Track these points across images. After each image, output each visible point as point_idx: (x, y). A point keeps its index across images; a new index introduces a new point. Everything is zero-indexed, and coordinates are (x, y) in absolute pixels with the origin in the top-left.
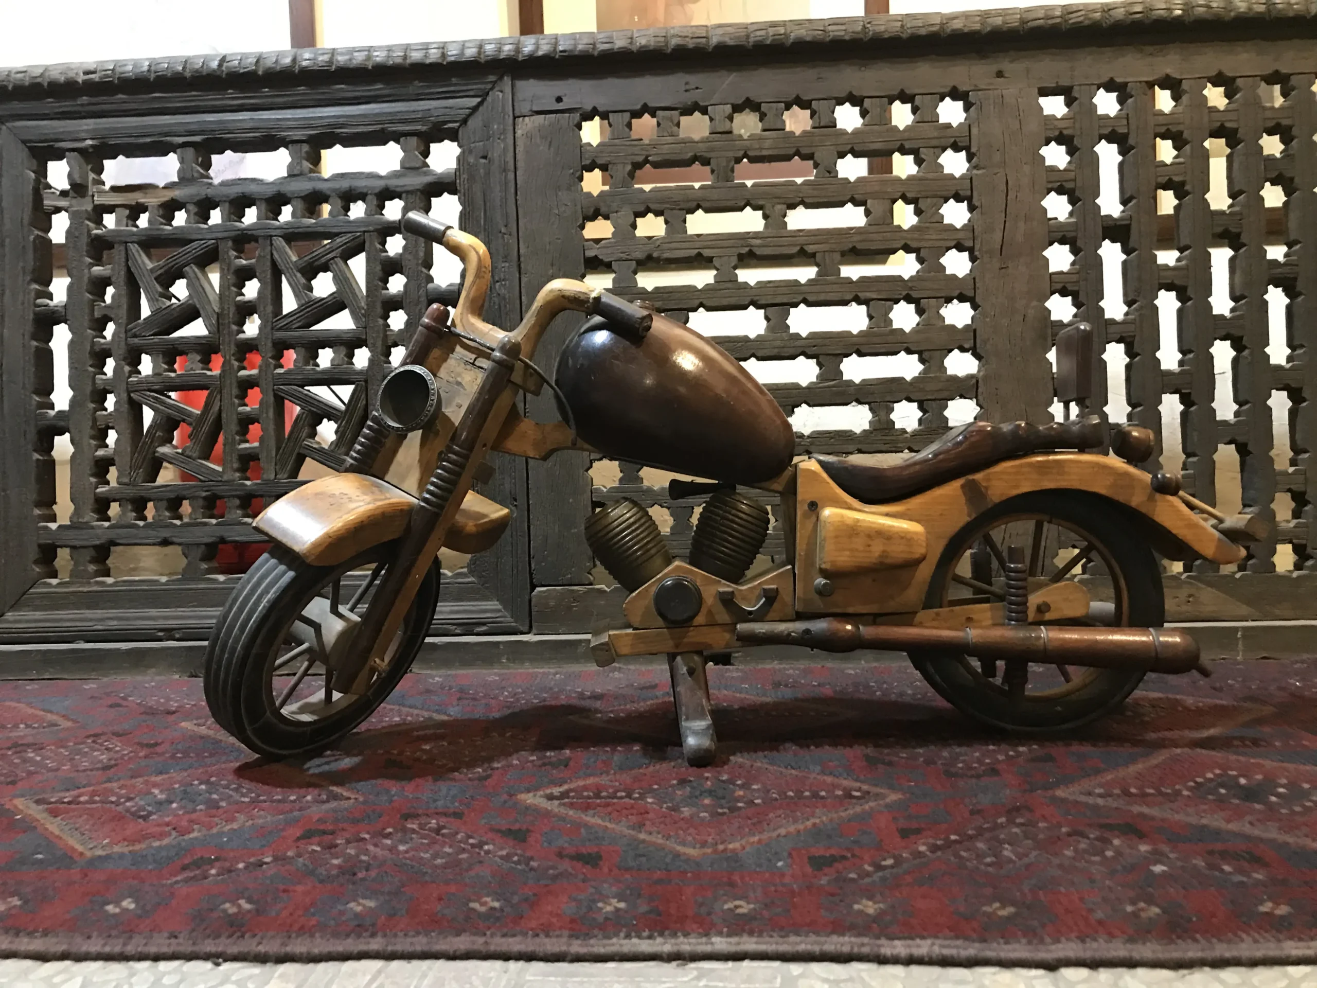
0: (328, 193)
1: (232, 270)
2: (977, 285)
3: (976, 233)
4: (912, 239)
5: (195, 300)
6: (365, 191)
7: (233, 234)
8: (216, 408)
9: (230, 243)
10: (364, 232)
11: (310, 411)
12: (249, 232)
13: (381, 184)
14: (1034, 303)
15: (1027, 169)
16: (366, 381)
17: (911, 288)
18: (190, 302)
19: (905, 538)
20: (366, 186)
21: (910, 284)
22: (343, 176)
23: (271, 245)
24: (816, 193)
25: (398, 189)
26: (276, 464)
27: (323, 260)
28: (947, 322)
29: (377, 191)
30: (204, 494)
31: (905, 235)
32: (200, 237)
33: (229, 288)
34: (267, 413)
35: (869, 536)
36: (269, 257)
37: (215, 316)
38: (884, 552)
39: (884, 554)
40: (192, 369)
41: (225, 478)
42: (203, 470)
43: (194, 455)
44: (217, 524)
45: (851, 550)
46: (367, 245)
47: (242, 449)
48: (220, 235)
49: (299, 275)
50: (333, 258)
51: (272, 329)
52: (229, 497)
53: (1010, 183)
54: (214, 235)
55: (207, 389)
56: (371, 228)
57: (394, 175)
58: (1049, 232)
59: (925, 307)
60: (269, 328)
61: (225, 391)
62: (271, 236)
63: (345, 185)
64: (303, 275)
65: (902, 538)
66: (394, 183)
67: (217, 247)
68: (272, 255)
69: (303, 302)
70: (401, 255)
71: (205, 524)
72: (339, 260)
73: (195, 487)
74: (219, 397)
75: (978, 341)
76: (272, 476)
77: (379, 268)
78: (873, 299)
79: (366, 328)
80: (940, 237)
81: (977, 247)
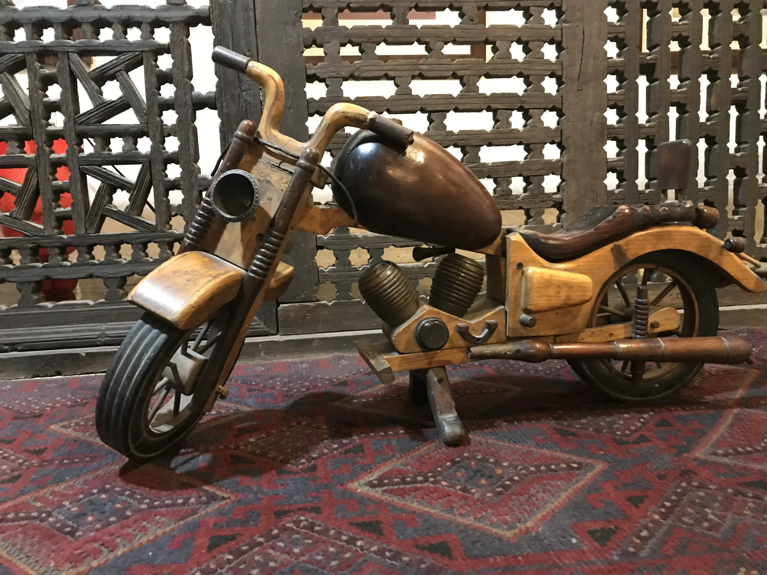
0: (111, 20)
1: (38, 78)
2: (564, 101)
3: (564, 66)
4: (525, 69)
5: (10, 100)
6: (141, 20)
7: (37, 49)
8: (34, 182)
9: (35, 57)
10: (142, 51)
11: (108, 184)
12: (50, 49)
13: (153, 15)
14: (598, 114)
15: (596, 23)
16: (150, 163)
17: (523, 102)
18: (6, 101)
19: (581, 286)
20: (140, 17)
21: (523, 99)
22: (122, 7)
23: (69, 58)
24: (463, 35)
25: (167, 20)
26: (85, 223)
27: (112, 72)
28: (545, 125)
29: (149, 21)
30: (31, 245)
31: (519, 65)
32: (10, 52)
33: (37, 91)
34: (75, 186)
35: (559, 286)
36: (68, 68)
37: (28, 114)
38: (568, 296)
39: (568, 298)
40: (12, 153)
41: (47, 233)
42: (28, 228)
43: (20, 217)
44: (44, 267)
45: (548, 296)
46: (144, 62)
47: (58, 212)
48: (26, 50)
49: (93, 83)
50: (119, 71)
51: (75, 123)
52: (50, 247)
53: (586, 33)
54: (20, 50)
55: (24, 167)
56: (147, 49)
57: (162, 9)
58: (609, 67)
59: (532, 114)
60: (72, 122)
61: (41, 170)
62: (68, 52)
63: (124, 14)
64: (96, 83)
65: (579, 286)
66: (163, 15)
67: (25, 59)
68: (70, 66)
69: (98, 103)
70: (171, 70)
71: (34, 267)
72: (123, 72)
73: (22, 240)
74: (35, 174)
75: (563, 137)
76: (83, 232)
77: (155, 79)
78: (499, 109)
79: (147, 123)
80: (541, 68)
81: (564, 76)
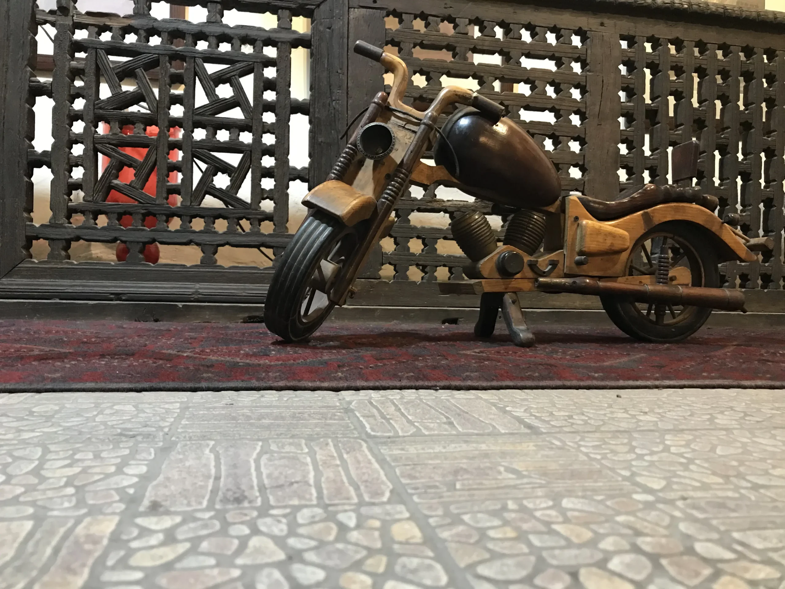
0: (232, 36)
1: (168, 75)
2: (587, 132)
3: (587, 105)
4: (557, 104)
5: (143, 90)
6: (256, 38)
7: (169, 52)
8: (153, 159)
9: (167, 58)
10: (254, 62)
11: (215, 166)
12: (181, 53)
13: (266, 35)
14: (613, 145)
15: (613, 75)
16: (251, 151)
17: (555, 130)
18: (139, 91)
19: (621, 237)
20: (256, 35)
21: (555, 128)
22: (242, 27)
23: (195, 62)
24: (510, 73)
25: (277, 40)
26: (191, 197)
27: (228, 76)
28: (572, 150)
29: (263, 39)
30: (143, 211)
31: (552, 101)
32: (147, 51)
33: (165, 85)
34: (186, 165)
36: (193, 70)
37: (156, 103)
38: (612, 243)
39: (612, 245)
40: (138, 133)
41: (157, 202)
42: (143, 196)
43: (138, 187)
44: (151, 231)
45: (598, 242)
46: (255, 70)
47: (169, 185)
48: (161, 52)
49: (212, 83)
50: (234, 76)
51: (193, 113)
52: (159, 214)
53: (604, 81)
54: (157, 52)
55: (146, 147)
56: (258, 60)
57: (273, 31)
58: (622, 109)
59: (562, 141)
60: (191, 113)
61: (160, 149)
62: (195, 57)
63: (243, 32)
64: (214, 83)
66: (274, 36)
67: (159, 60)
68: (195, 68)
69: (214, 99)
70: (276, 78)
72: (237, 77)
73: (136, 206)
74: (155, 152)
75: (586, 161)
76: (189, 204)
77: (262, 84)
78: (536, 134)
79: (252, 119)
80: (570, 105)
81: (587, 113)
